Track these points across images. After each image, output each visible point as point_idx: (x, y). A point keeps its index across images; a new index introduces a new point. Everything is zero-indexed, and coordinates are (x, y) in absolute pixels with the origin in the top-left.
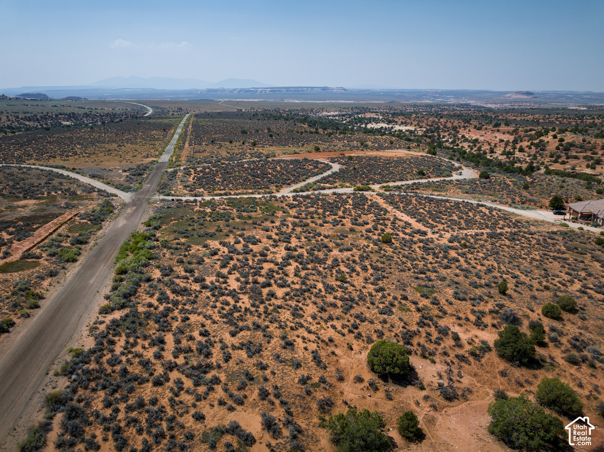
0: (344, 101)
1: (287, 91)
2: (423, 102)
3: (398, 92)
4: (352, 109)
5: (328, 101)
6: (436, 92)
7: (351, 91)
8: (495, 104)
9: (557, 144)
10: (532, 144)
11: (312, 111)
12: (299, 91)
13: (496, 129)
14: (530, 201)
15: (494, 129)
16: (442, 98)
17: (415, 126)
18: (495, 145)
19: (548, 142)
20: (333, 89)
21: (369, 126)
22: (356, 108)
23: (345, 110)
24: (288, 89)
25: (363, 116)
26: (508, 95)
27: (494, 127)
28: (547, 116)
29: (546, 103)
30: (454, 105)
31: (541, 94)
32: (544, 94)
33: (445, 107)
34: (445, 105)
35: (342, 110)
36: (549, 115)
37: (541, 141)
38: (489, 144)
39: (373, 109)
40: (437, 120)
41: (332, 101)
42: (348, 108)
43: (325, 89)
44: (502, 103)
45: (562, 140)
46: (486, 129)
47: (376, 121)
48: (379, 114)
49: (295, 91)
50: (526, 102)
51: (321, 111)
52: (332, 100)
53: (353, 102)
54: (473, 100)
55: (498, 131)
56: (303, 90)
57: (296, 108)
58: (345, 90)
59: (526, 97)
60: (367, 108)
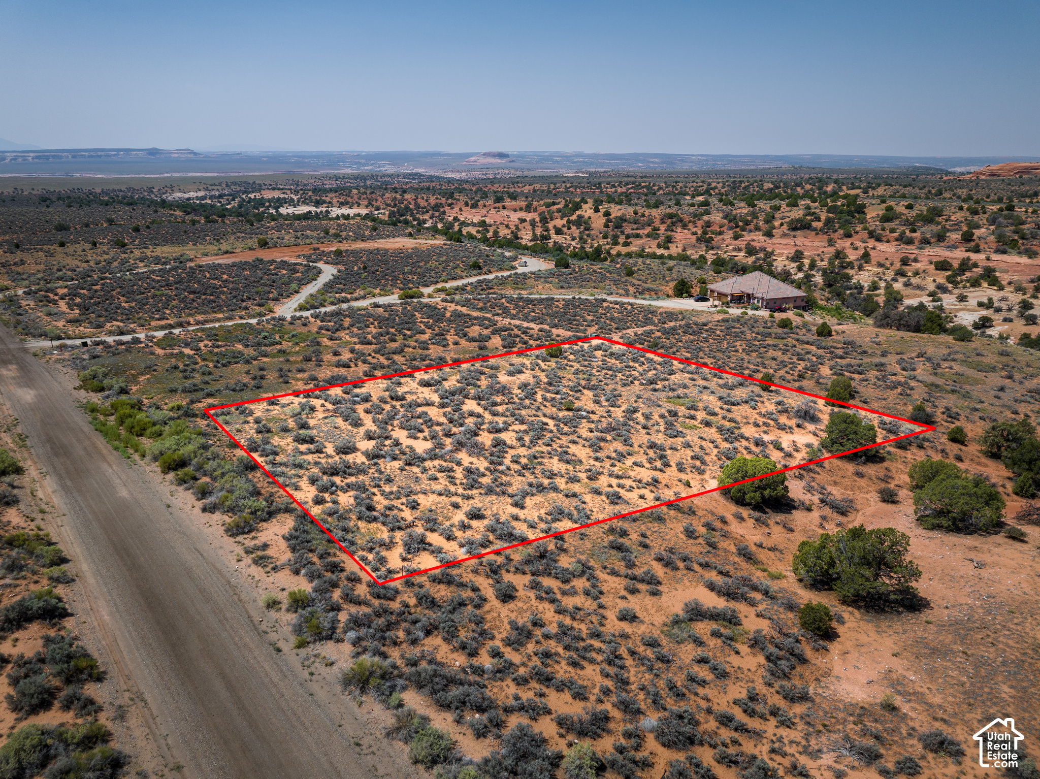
0: (199, 174)
1: (74, 157)
2: (342, 172)
3: (295, 156)
4: (227, 185)
5: (166, 175)
6: (359, 156)
7: (206, 156)
8: (458, 172)
9: (603, 220)
10: (569, 222)
11: (150, 190)
12: (100, 156)
13: (500, 205)
14: (649, 290)
15: (497, 205)
16: (372, 165)
17: (367, 207)
18: (517, 227)
19: (590, 218)
20: (169, 152)
21: (283, 211)
22: (235, 183)
23: (216, 188)
24: (75, 153)
25: (258, 196)
26: (473, 159)
27: (495, 202)
28: (552, 186)
29: (529, 170)
30: (398, 176)
31: (518, 156)
32: (521, 156)
33: (386, 179)
34: (385, 176)
35: (210, 188)
36: (555, 184)
37: (580, 217)
38: (507, 226)
39: (265, 185)
40: (398, 196)
41: (175, 175)
42: (220, 185)
43: (153, 152)
44: (469, 171)
45: (607, 214)
46: (485, 206)
47: (292, 203)
48: (289, 192)
49: (90, 157)
50: (503, 168)
51: (169, 190)
52: (175, 172)
53: (216, 174)
54: (421, 167)
55: (504, 208)
56: (108, 156)
57: (116, 187)
58: (195, 154)
59: (499, 161)
60: (254, 183)
